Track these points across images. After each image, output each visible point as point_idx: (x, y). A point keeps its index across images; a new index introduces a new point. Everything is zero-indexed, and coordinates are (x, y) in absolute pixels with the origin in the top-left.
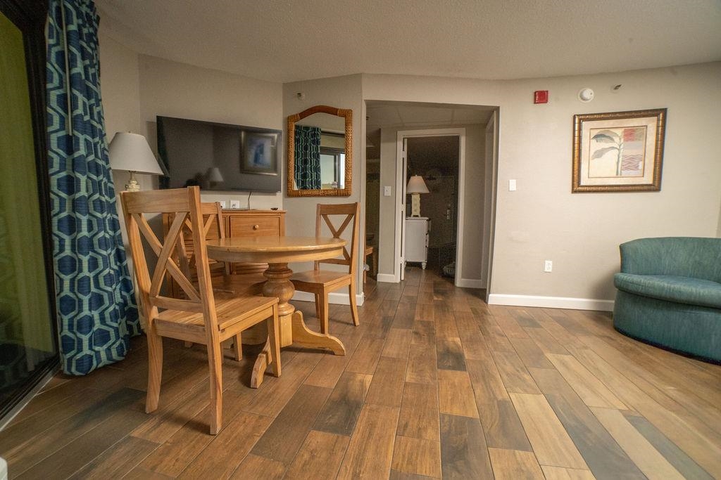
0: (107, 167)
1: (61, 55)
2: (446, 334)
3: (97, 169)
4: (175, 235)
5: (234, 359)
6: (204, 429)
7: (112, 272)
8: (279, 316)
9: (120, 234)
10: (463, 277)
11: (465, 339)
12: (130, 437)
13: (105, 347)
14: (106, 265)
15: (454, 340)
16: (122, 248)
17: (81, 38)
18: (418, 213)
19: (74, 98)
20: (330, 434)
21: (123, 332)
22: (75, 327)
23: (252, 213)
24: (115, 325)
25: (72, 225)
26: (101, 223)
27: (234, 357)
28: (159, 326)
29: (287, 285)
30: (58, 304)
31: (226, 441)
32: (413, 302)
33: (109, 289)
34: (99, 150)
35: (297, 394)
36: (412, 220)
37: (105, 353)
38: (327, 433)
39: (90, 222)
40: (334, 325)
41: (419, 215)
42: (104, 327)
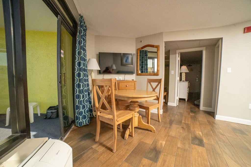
0: (87, 69)
1: (79, 41)
2: (195, 130)
5: (119, 129)
6: (111, 150)
7: (87, 99)
12: (92, 148)
13: (85, 120)
14: (86, 97)
15: (199, 133)
16: (89, 92)
17: (83, 36)
19: (81, 52)
21: (89, 116)
22: (79, 114)
23: (126, 81)
24: (87, 114)
25: (79, 86)
26: (85, 85)
27: (119, 128)
28: (100, 117)
30: (75, 107)
33: (86, 104)
34: (85, 65)
35: (139, 144)
36: (182, 82)
37: (85, 122)
38: (149, 160)
39: (83, 85)
40: (152, 121)
41: (185, 81)
42: (85, 114)
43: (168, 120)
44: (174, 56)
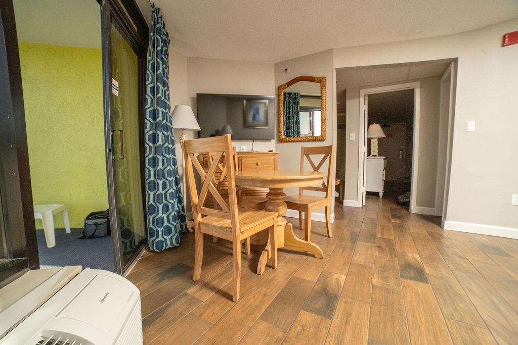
1: (153, 64)
2: (406, 251)
6: (230, 298)
7: (173, 191)
8: (277, 226)
9: (177, 168)
10: (418, 204)
11: (423, 257)
12: (186, 294)
13: (169, 237)
14: (171, 187)
15: (413, 256)
16: (178, 177)
17: (162, 54)
18: (376, 153)
19: (158, 87)
20: (315, 315)
21: (179, 229)
22: (155, 223)
23: (255, 154)
24: (175, 224)
25: (155, 162)
26: (168, 160)
28: (202, 226)
29: (282, 204)
30: (147, 209)
31: (243, 307)
32: (374, 222)
33: (172, 201)
35: (289, 282)
36: (371, 159)
37: (169, 240)
38: (313, 314)
39: (163, 160)
40: (314, 236)
41: (377, 155)
42: (169, 225)
43: (346, 232)
44: (355, 101)
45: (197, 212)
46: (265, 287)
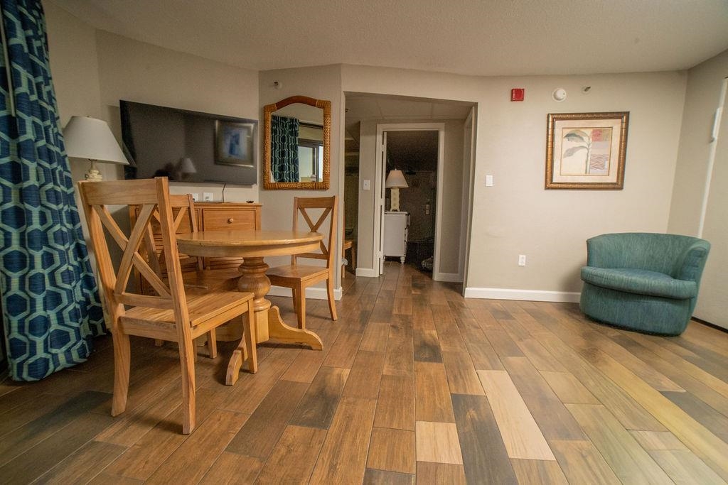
0: (62, 154)
2: (423, 327)
3: (50, 156)
4: (142, 228)
5: (208, 357)
6: (176, 428)
7: (71, 268)
8: (255, 312)
9: (81, 228)
10: (441, 271)
11: (442, 332)
12: (94, 443)
13: (64, 349)
14: (64, 260)
15: (431, 333)
16: (82, 242)
18: (397, 207)
19: (16, 74)
20: (307, 428)
21: (86, 331)
22: (27, 329)
23: (227, 206)
24: (76, 325)
25: (20, 217)
26: (57, 216)
27: (208, 354)
28: (125, 325)
29: (263, 280)
30: (4, 305)
31: (200, 440)
32: (391, 295)
33: (68, 286)
34: (51, 135)
35: (274, 390)
36: (392, 215)
37: (63, 355)
38: (303, 428)
39: (42, 214)
41: (398, 210)
42: (62, 328)
43: (356, 312)
44: (371, 138)
45: (115, 301)
46: (237, 401)
